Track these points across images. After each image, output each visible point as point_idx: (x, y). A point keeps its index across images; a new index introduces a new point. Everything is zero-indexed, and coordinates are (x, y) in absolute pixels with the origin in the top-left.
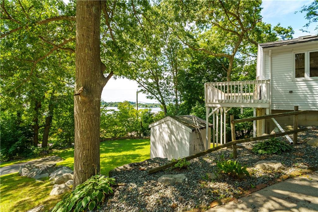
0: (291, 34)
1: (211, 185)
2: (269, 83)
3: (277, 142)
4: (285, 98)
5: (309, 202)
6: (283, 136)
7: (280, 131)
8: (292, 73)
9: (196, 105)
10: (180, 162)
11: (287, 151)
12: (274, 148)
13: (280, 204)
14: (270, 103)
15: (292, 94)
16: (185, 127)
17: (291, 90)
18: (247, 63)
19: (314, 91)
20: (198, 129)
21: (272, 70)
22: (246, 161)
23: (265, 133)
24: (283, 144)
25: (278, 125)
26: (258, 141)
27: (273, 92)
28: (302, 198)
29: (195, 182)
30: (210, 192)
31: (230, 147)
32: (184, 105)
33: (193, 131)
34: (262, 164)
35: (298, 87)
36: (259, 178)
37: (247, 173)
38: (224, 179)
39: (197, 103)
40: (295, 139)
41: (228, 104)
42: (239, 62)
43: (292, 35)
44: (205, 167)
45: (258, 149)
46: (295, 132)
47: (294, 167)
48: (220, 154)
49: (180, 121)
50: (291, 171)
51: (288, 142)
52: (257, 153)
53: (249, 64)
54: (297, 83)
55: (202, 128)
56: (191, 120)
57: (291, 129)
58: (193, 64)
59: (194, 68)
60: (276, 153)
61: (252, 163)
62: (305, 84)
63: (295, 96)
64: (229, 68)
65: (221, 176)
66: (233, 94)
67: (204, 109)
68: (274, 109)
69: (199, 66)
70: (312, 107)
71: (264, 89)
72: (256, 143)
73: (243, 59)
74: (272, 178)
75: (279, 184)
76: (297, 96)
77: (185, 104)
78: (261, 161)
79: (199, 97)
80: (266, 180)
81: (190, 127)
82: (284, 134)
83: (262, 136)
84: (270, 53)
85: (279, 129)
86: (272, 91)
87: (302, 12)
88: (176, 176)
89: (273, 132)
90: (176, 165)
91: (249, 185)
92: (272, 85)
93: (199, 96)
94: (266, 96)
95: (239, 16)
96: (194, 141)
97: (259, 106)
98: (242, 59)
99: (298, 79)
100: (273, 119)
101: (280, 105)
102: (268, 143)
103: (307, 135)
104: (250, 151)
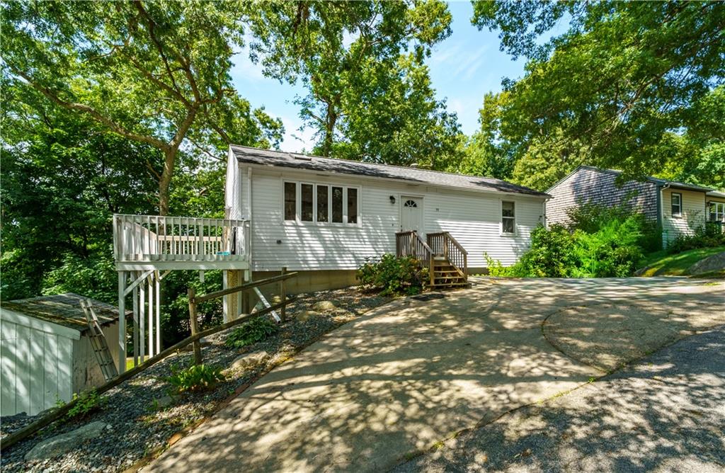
0: (281, 132)
1: (165, 415)
2: (248, 226)
3: (261, 324)
4: (270, 252)
5: (293, 384)
6: (267, 313)
7: (265, 307)
8: (281, 213)
9: (63, 264)
10: (81, 403)
11: (273, 333)
12: (257, 333)
13: (263, 398)
14: (251, 261)
15: (281, 245)
16: (52, 327)
17: (279, 238)
18: (204, 166)
19: (305, 242)
20: (96, 327)
21: (252, 203)
22: (218, 363)
23: (242, 313)
24: (268, 325)
25: (262, 296)
26: (232, 328)
27: (255, 241)
28: (284, 383)
29: (130, 424)
30: (164, 426)
31: (184, 350)
32: (14, 264)
33: (83, 333)
34: (241, 359)
35: (288, 235)
36: (238, 379)
37: (222, 378)
38: (186, 398)
39: (68, 256)
40: (283, 316)
41: (172, 264)
42: (184, 159)
43: (282, 134)
44: (143, 394)
45: (235, 340)
46: (282, 305)
47: (280, 352)
48: (167, 367)
49: (35, 315)
50: (277, 358)
51: (274, 322)
52: (234, 347)
53: (207, 169)
54: (286, 228)
55: (105, 324)
56: (67, 308)
57: (279, 301)
58: (50, 140)
59: (54, 152)
60: (260, 341)
61: (228, 362)
62: (295, 231)
63: (284, 249)
64: (165, 175)
65: (179, 396)
66: (177, 238)
67: (93, 275)
68: (256, 270)
69: (73, 150)
70: (303, 266)
71: (240, 236)
72: (230, 331)
73: (195, 156)
74: (255, 374)
75: (264, 378)
76: (287, 248)
77: (18, 260)
78: (240, 356)
79: (70, 239)
80: (248, 379)
81: (73, 325)
82: (269, 310)
83: (239, 318)
84: (249, 173)
85: (263, 304)
86: (252, 239)
87: (295, 103)
88: (80, 431)
89: (254, 311)
90: (71, 413)
91: (226, 392)
92: (252, 228)
93: (71, 236)
94: (244, 248)
95: (189, 65)
96: (84, 359)
97: (233, 267)
98: (191, 155)
99: (288, 223)
100: (256, 289)
101: (265, 263)
102: (248, 328)
103: (298, 307)
104: (222, 347)
